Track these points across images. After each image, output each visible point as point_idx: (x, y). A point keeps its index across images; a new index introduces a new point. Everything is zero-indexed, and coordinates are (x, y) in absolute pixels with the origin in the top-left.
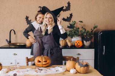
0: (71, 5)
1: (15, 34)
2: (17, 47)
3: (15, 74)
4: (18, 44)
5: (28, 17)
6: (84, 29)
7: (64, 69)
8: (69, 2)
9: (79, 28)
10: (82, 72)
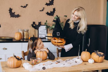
3: (43, 67)
4: (3, 38)
5: (12, 9)
10: (99, 62)
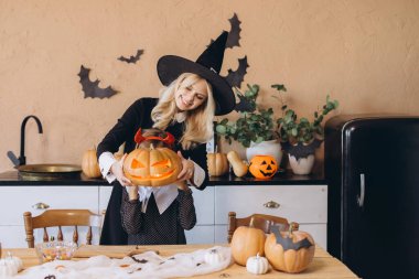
0: (241, 26)
1: (41, 131)
2: (49, 179)
5: (89, 70)
6: (290, 115)
7: (225, 259)
8: (235, 16)
9: (271, 111)
10: (288, 269)
